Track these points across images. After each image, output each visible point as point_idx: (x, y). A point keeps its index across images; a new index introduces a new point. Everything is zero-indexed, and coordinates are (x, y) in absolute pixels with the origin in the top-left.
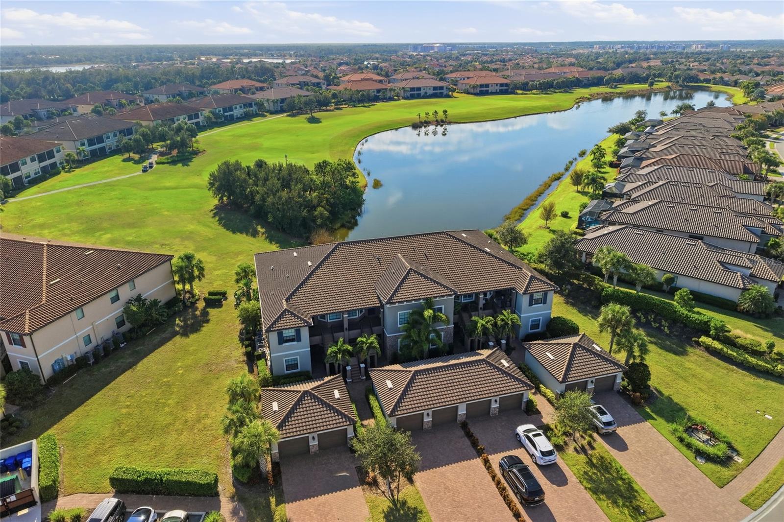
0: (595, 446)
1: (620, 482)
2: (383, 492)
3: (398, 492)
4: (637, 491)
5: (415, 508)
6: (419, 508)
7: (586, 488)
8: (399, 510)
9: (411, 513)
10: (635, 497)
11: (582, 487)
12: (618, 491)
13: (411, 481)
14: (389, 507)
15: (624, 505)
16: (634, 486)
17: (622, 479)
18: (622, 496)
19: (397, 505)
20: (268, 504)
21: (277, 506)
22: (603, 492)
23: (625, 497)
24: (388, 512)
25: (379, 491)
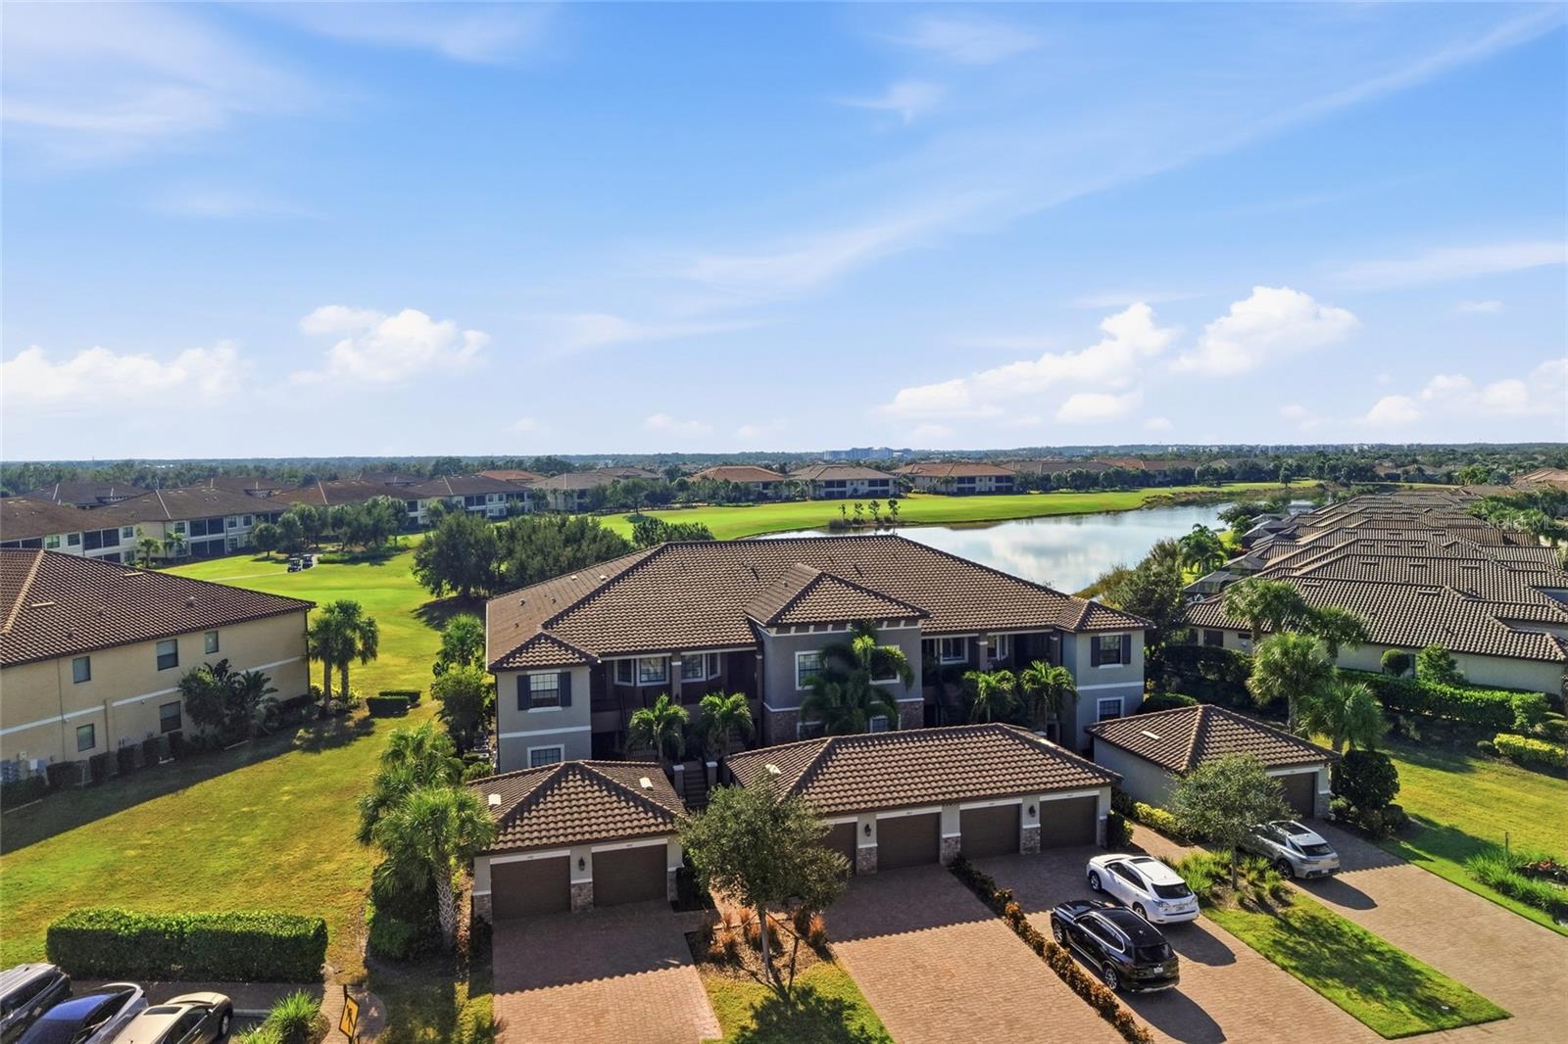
0: (1290, 899)
1: (1370, 957)
2: (753, 974)
3: (792, 974)
4: (1419, 972)
5: (835, 1002)
6: (848, 999)
7: (1284, 968)
8: (794, 1005)
9: (827, 1009)
10: (1419, 983)
11: (1274, 966)
12: (1369, 971)
13: (826, 955)
14: (766, 998)
15: (1392, 996)
16: (1409, 962)
17: (1372, 951)
18: (1383, 980)
19: (788, 995)
20: (449, 996)
21: (470, 997)
22: (1331, 973)
23: (1391, 984)
24: (763, 1007)
25: (742, 972)
